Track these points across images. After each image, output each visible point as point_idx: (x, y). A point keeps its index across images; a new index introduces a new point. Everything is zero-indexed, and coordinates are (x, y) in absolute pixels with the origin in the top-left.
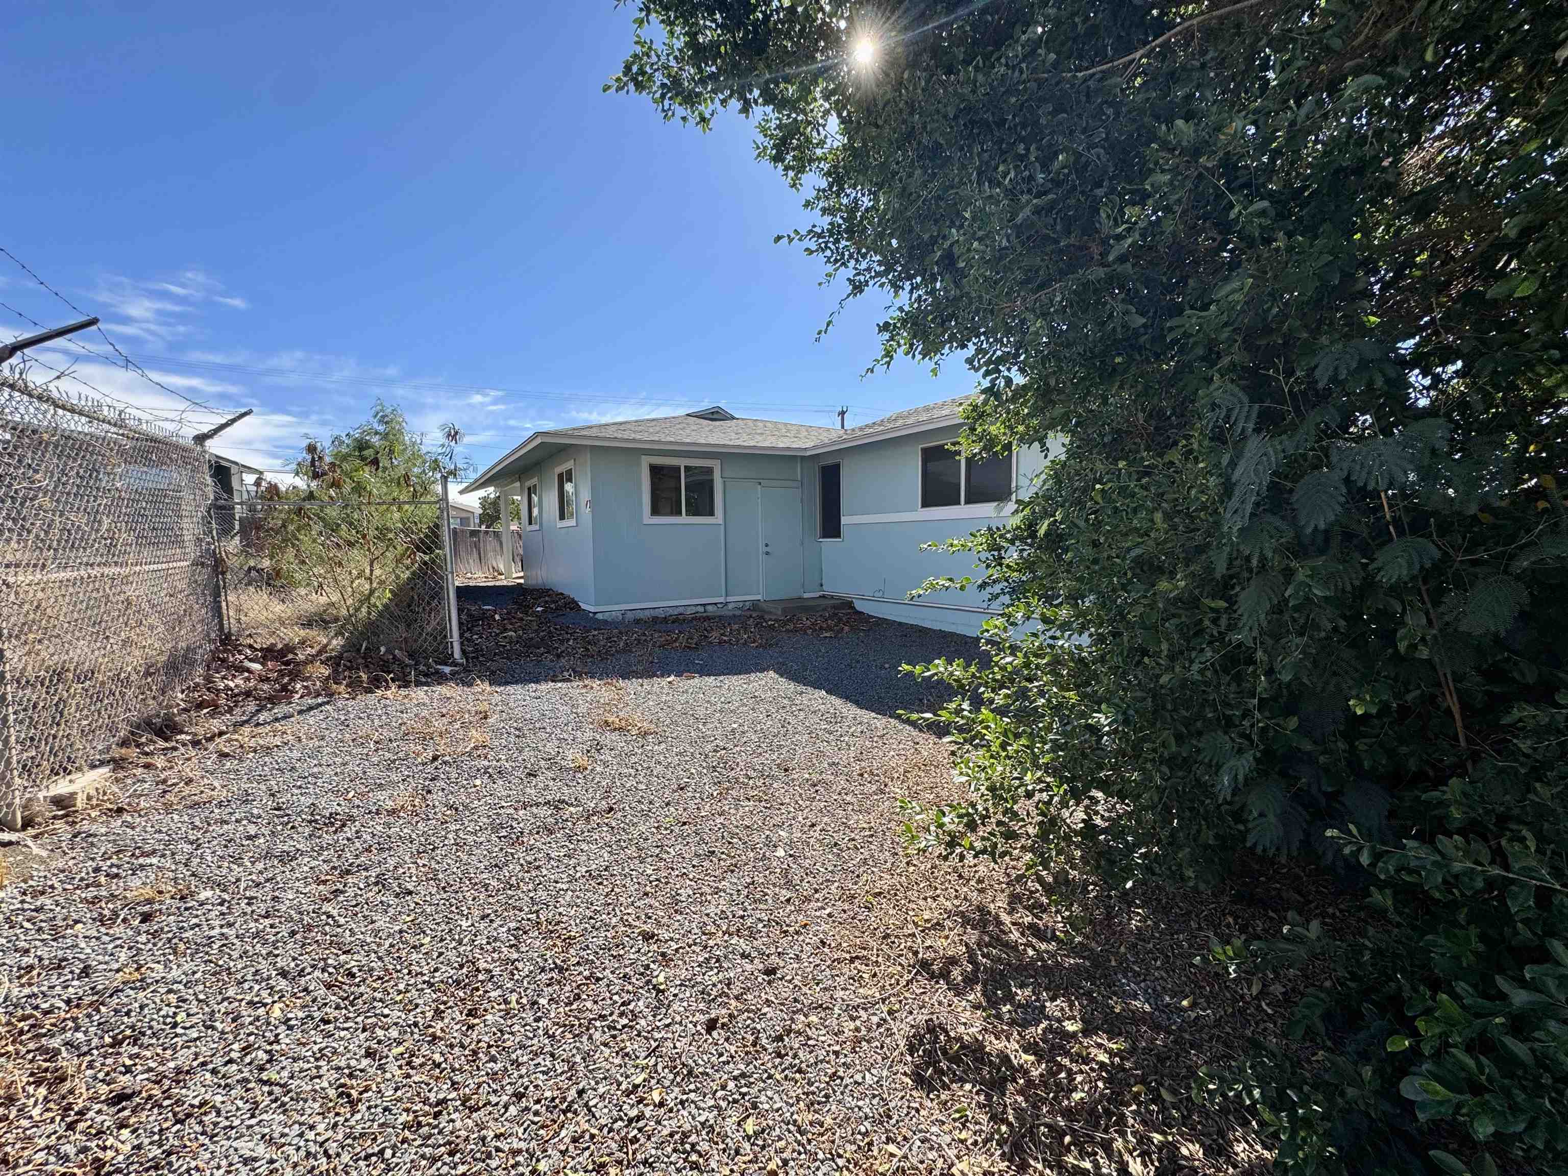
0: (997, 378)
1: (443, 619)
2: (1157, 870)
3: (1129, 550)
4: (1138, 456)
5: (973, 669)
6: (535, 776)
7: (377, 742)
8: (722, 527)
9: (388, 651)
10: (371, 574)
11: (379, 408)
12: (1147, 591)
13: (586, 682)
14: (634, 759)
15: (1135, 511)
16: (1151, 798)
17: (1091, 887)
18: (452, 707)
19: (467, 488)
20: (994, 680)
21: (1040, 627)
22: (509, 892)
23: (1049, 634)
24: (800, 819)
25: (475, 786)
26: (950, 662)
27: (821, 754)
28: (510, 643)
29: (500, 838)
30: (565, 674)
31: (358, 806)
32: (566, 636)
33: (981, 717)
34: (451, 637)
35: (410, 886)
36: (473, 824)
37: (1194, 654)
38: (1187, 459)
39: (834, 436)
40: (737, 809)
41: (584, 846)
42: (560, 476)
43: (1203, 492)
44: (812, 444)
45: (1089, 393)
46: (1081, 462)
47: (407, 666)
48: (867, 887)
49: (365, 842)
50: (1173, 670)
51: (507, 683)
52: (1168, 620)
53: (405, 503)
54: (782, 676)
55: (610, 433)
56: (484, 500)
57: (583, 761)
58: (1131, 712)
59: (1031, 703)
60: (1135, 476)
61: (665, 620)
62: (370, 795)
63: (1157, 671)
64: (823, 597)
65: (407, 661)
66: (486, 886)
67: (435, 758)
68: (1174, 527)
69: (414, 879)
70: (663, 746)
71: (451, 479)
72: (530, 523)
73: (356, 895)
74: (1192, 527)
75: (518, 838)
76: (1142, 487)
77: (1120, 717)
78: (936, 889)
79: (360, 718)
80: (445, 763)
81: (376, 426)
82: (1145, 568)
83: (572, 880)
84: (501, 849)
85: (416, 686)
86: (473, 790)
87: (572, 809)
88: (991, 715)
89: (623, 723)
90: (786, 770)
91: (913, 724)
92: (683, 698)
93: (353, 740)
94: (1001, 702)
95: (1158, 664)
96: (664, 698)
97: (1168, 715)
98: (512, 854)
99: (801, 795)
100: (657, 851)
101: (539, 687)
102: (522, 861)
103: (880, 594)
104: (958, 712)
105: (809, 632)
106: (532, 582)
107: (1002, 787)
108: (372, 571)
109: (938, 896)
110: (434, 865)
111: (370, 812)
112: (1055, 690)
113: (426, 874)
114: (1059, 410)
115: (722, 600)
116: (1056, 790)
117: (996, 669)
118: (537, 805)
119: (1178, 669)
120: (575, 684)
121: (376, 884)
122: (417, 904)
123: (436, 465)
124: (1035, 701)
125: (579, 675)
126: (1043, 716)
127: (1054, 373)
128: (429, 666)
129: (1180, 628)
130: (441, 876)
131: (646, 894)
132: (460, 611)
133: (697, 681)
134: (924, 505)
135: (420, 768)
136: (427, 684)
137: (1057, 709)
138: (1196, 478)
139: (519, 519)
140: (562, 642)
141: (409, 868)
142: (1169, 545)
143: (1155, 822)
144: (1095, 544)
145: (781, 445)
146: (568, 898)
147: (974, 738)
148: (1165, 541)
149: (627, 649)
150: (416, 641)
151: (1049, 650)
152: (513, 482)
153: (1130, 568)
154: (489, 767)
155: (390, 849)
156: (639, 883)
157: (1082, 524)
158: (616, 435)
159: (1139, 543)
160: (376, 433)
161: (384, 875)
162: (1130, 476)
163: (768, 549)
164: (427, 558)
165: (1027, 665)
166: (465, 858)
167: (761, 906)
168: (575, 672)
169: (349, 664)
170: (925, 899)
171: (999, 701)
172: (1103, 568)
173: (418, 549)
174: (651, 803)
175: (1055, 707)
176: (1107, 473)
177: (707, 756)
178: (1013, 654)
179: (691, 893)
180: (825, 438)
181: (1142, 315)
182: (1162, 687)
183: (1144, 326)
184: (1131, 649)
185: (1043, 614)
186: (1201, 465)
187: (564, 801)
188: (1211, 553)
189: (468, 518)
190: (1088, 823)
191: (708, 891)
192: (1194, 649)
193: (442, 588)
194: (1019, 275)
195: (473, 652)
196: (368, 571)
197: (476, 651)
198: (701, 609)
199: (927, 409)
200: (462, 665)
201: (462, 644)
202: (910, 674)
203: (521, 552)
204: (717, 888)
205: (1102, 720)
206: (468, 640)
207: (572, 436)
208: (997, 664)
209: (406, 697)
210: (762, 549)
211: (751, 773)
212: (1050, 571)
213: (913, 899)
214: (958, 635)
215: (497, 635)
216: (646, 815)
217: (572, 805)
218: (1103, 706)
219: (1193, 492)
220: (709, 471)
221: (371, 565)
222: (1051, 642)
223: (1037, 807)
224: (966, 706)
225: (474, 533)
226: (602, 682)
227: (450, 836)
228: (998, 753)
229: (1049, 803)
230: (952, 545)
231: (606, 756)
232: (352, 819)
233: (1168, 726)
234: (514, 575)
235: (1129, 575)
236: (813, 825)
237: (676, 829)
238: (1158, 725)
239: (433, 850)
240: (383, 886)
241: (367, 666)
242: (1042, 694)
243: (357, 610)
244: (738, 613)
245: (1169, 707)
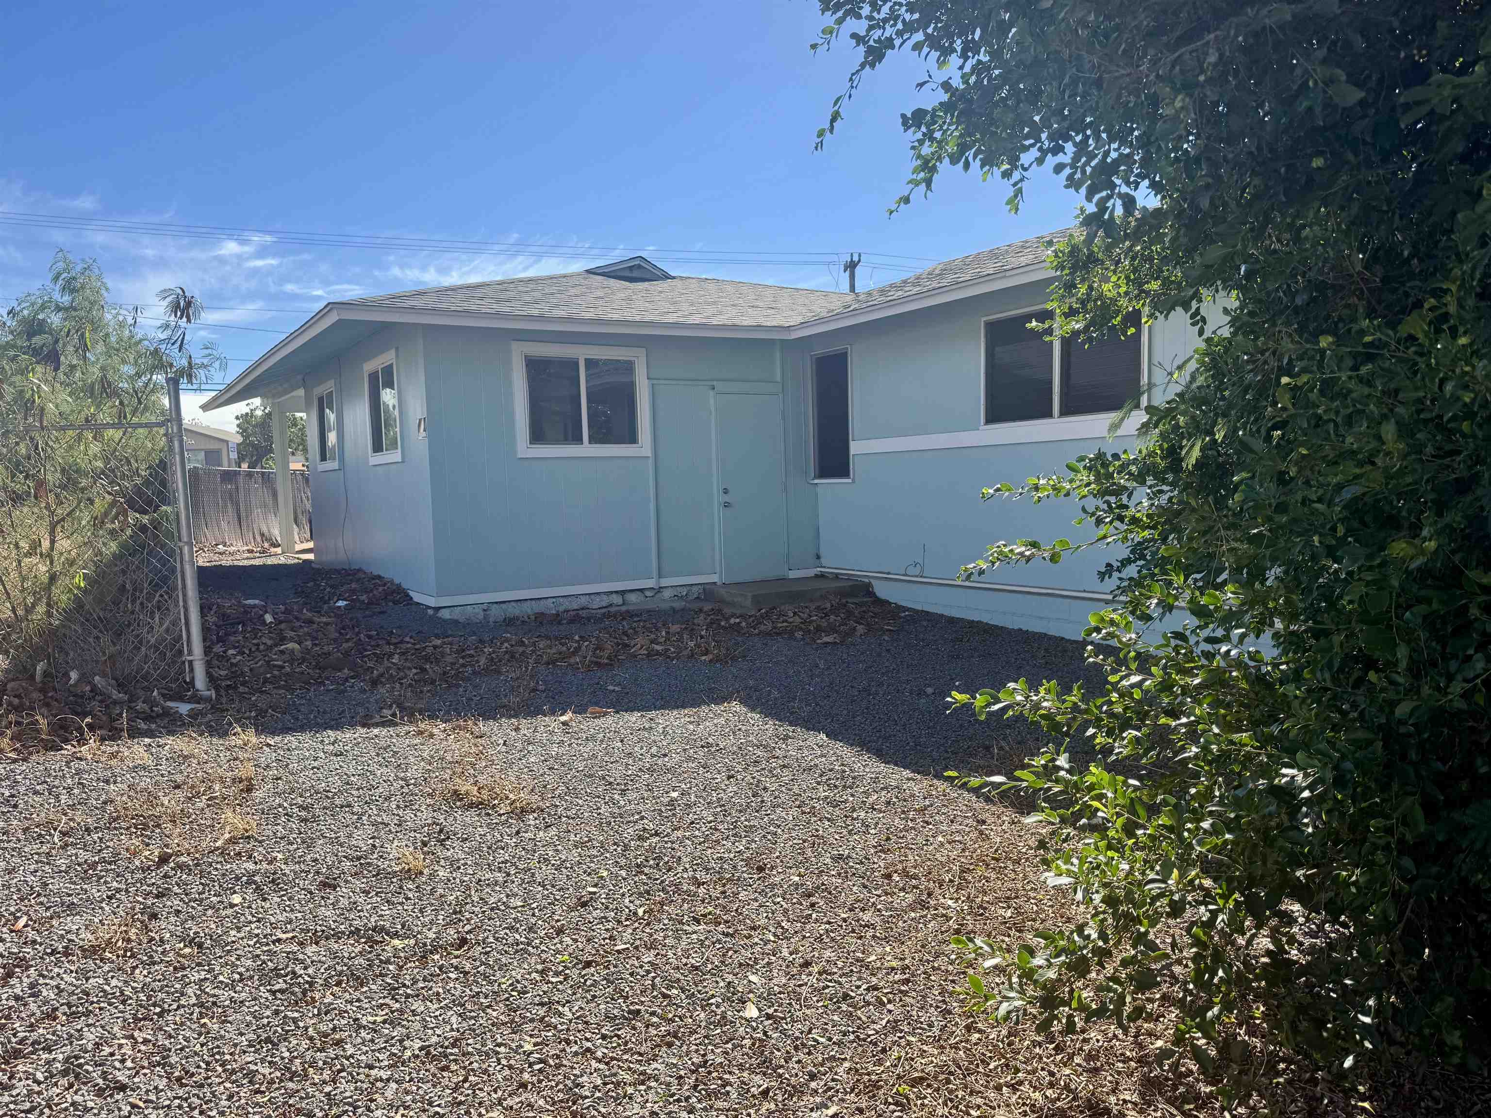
0: (1109, 197)
1: (175, 623)
2: (1398, 1036)
3: (1339, 487)
4: (1355, 327)
5: (1074, 698)
6: (334, 888)
7: (64, 834)
8: (651, 462)
9: (84, 678)
10: (52, 548)
11: (61, 265)
12: (1370, 557)
13: (422, 726)
14: (505, 856)
15: (1349, 421)
16: (1384, 912)
17: (1282, 1066)
18: (192, 772)
19: (214, 399)
20: (1111, 715)
21: (1191, 621)
22: (290, 1085)
23: (1204, 633)
24: (785, 953)
25: (232, 906)
26: (1033, 685)
27: (818, 841)
28: (291, 661)
29: (274, 993)
30: (386, 712)
31: (34, 942)
32: (387, 649)
33: (1089, 779)
34: (190, 653)
35: (122, 1077)
36: (227, 971)
37: (1453, 666)
38: (1438, 331)
39: (836, 305)
40: (679, 939)
41: (417, 1005)
42: (373, 377)
43: (1466, 387)
44: (800, 319)
45: (1268, 220)
46: (1256, 338)
47: (115, 703)
48: (899, 1070)
49: (46, 1002)
50: (1418, 693)
51: (286, 730)
52: (1409, 607)
53: (108, 426)
54: (753, 709)
55: (456, 303)
56: (245, 420)
57: (416, 860)
58: (1348, 765)
59: (1176, 754)
60: (1349, 362)
61: (557, 619)
62: (54, 922)
63: (1391, 695)
64: (822, 576)
65: (116, 695)
66: (251, 1076)
67: (164, 859)
68: (1417, 449)
69: (129, 1064)
70: (553, 831)
71: (183, 383)
72: (323, 458)
73: (30, 1093)
74: (1448, 447)
75: (304, 993)
76: (1360, 380)
77: (1329, 776)
78: (1017, 1071)
79: (36, 793)
80: (180, 866)
81: (57, 296)
82: (1368, 518)
83: (397, 1062)
84: (277, 1013)
85: (131, 737)
86: (229, 911)
87: (396, 942)
88: (1106, 776)
89: (485, 796)
90: (761, 869)
91: (976, 791)
92: (587, 749)
93: (25, 830)
94: (1125, 752)
95: (1392, 682)
96: (555, 750)
97: (1411, 770)
98: (295, 1020)
99: (786, 911)
100: (542, 1012)
101: (339, 734)
102: (311, 1032)
103: (917, 571)
104: (1050, 770)
105: (799, 635)
106: (329, 558)
107: (1129, 897)
108: (53, 542)
109: (1021, 1083)
110: (162, 1041)
111: (54, 952)
112: (1216, 730)
113: (149, 1055)
114: (1215, 252)
115: (650, 583)
116: (1221, 902)
117: (1114, 696)
118: (338, 936)
119: (1426, 690)
120: (402, 730)
121: (65, 1073)
122: (134, 1106)
123: (158, 361)
124: (1183, 749)
125: (410, 714)
126: (1196, 775)
127: (1208, 186)
128: (153, 704)
129: (1429, 620)
130: (174, 1059)
131: (523, 1085)
132: (204, 610)
133: (610, 721)
134: (991, 419)
135: (139, 875)
136: (151, 734)
137: (1221, 761)
138: (1455, 361)
139: (305, 450)
140: (379, 658)
141: (120, 1046)
142: (1409, 479)
143: (1393, 953)
144: (1282, 479)
145: (747, 322)
146: (389, 1094)
147: (1078, 816)
148: (1402, 472)
149: (493, 669)
150: (130, 660)
151: (1204, 662)
152: (294, 388)
153: (1342, 520)
154: (256, 873)
155: (88, 1014)
156: (510, 1067)
157: (1258, 445)
158: (466, 306)
159: (1357, 477)
160: (58, 309)
161: (77, 1057)
162: (1341, 359)
163: (727, 498)
164: (145, 519)
165: (1166, 686)
166: (214, 1026)
167: (720, 1104)
168: (402, 709)
169: (16, 701)
170: (998, 1088)
171: (1122, 749)
172: (1294, 521)
173: (132, 504)
174: (531, 929)
175: (1217, 759)
176: (1301, 358)
177: (626, 847)
178: (1143, 669)
179: (599, 1082)
180: (821, 308)
181: (1359, 85)
182: (1401, 722)
183: (1362, 103)
184: (1348, 659)
185: (1192, 601)
186: (1463, 341)
187: (383, 928)
188: (1479, 492)
189: (218, 452)
190: (1277, 956)
191: (628, 1078)
192: (1455, 656)
193: (173, 570)
194: (1146, 21)
195: (227, 678)
196: (46, 544)
197: (234, 676)
198: (617, 599)
199: (994, 255)
200: (209, 699)
201: (209, 665)
202: (967, 707)
203: (308, 506)
204: (643, 1073)
205: (1300, 778)
206: (219, 657)
207: (392, 309)
208: (1115, 685)
209: (113, 756)
210: (718, 498)
211: (701, 875)
212: (1202, 527)
213: (978, 1087)
214: (1051, 638)
215: (269, 648)
216: (522, 951)
217: (396, 935)
218: (1299, 756)
219: (1449, 387)
220: (628, 367)
221: (52, 533)
222: (1208, 647)
223: (1189, 930)
224: (1062, 761)
225: (228, 477)
226: (448, 726)
227: (190, 991)
228: (1119, 841)
229: (1210, 924)
230: (1037, 488)
231: (456, 850)
232: (23, 963)
233: (1409, 788)
234: (298, 547)
235: (1341, 530)
236: (807, 964)
237: (574, 973)
238: (1395, 787)
239: (160, 1015)
240: (77, 1076)
241: (47, 705)
242: (1193, 735)
243: (29, 610)
244: (678, 605)
245: (1413, 755)
